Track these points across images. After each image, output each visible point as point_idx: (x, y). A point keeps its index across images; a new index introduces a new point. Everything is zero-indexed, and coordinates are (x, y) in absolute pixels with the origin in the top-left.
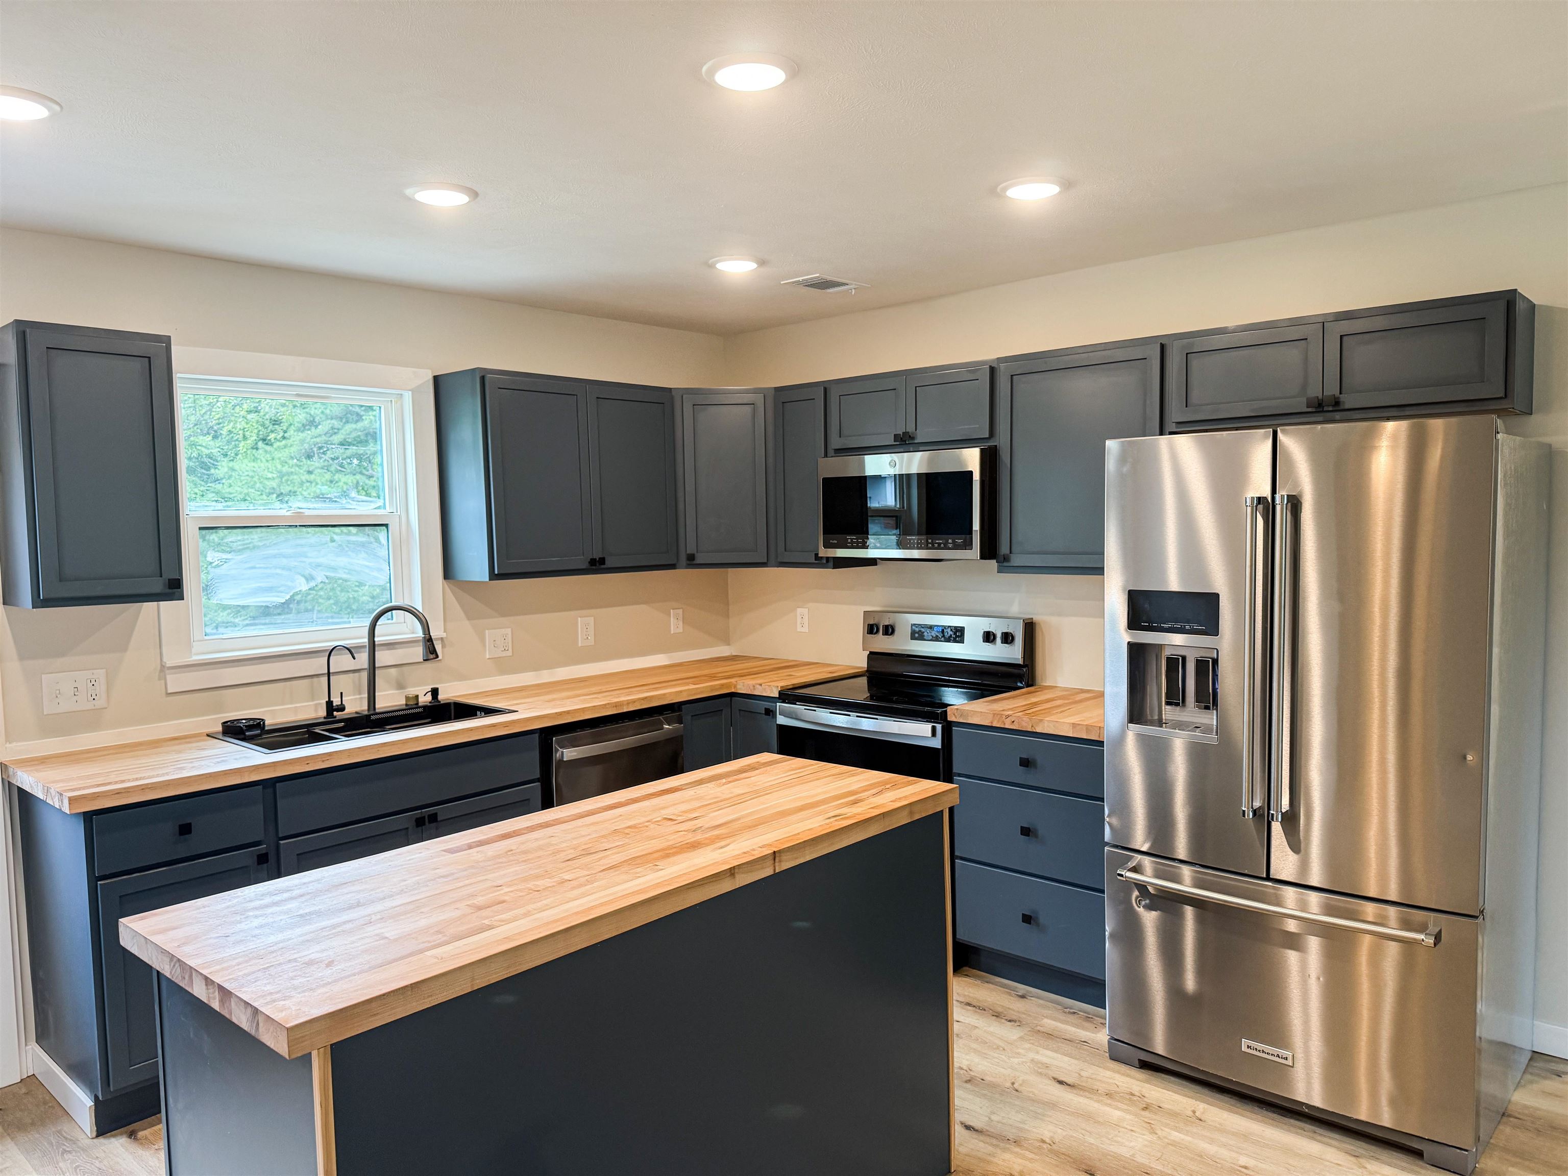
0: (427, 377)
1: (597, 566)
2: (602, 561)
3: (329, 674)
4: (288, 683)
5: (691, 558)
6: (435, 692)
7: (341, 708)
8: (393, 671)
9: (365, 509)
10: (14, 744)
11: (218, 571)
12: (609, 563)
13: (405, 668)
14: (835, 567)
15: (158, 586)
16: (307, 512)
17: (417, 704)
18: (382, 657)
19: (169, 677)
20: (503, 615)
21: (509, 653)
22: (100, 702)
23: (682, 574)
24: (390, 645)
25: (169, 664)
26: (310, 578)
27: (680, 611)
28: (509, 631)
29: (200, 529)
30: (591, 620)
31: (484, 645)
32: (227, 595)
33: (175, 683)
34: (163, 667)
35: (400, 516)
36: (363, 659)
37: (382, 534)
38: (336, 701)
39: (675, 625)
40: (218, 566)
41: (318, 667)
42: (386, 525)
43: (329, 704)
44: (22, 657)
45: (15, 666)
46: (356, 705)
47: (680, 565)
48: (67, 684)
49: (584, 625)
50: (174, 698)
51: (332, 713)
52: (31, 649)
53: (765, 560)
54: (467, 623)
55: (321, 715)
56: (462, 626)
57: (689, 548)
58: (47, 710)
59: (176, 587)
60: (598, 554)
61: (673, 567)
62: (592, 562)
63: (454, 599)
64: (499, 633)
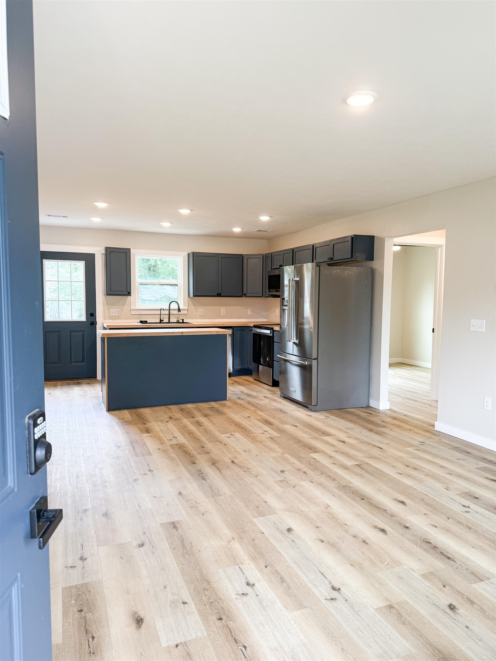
0: (186, 254)
1: (219, 295)
2: (220, 294)
3: (161, 314)
4: (154, 315)
5: (245, 294)
6: (183, 320)
8: (176, 315)
9: (173, 282)
10: (105, 320)
11: (142, 292)
12: (222, 295)
13: (181, 315)
14: (273, 297)
15: (126, 293)
16: (161, 282)
17: (179, 322)
18: (172, 312)
19: (132, 311)
20: (202, 306)
21: (203, 314)
22: (120, 315)
23: (243, 299)
24: (173, 310)
25: (131, 309)
26: (161, 295)
27: (251, 309)
28: (203, 309)
29: (140, 284)
30: (225, 309)
31: (197, 312)
32: (144, 297)
33: (133, 313)
34: (131, 310)
35: (180, 283)
36: (167, 312)
37: (176, 287)
38: (162, 320)
39: (249, 312)
41: (159, 312)
42: (177, 285)
43: (160, 319)
44: (107, 305)
45: (106, 307)
46: (166, 320)
47: (243, 296)
48: (114, 311)
49: (223, 310)
50: (133, 316)
51: (161, 321)
52: (108, 304)
53: (262, 296)
54: (193, 307)
55: (159, 321)
56: (192, 308)
57: (245, 292)
58: (111, 315)
59: (129, 294)
60: (220, 292)
61: (241, 297)
62: (218, 294)
63: (191, 302)
64: (201, 310)
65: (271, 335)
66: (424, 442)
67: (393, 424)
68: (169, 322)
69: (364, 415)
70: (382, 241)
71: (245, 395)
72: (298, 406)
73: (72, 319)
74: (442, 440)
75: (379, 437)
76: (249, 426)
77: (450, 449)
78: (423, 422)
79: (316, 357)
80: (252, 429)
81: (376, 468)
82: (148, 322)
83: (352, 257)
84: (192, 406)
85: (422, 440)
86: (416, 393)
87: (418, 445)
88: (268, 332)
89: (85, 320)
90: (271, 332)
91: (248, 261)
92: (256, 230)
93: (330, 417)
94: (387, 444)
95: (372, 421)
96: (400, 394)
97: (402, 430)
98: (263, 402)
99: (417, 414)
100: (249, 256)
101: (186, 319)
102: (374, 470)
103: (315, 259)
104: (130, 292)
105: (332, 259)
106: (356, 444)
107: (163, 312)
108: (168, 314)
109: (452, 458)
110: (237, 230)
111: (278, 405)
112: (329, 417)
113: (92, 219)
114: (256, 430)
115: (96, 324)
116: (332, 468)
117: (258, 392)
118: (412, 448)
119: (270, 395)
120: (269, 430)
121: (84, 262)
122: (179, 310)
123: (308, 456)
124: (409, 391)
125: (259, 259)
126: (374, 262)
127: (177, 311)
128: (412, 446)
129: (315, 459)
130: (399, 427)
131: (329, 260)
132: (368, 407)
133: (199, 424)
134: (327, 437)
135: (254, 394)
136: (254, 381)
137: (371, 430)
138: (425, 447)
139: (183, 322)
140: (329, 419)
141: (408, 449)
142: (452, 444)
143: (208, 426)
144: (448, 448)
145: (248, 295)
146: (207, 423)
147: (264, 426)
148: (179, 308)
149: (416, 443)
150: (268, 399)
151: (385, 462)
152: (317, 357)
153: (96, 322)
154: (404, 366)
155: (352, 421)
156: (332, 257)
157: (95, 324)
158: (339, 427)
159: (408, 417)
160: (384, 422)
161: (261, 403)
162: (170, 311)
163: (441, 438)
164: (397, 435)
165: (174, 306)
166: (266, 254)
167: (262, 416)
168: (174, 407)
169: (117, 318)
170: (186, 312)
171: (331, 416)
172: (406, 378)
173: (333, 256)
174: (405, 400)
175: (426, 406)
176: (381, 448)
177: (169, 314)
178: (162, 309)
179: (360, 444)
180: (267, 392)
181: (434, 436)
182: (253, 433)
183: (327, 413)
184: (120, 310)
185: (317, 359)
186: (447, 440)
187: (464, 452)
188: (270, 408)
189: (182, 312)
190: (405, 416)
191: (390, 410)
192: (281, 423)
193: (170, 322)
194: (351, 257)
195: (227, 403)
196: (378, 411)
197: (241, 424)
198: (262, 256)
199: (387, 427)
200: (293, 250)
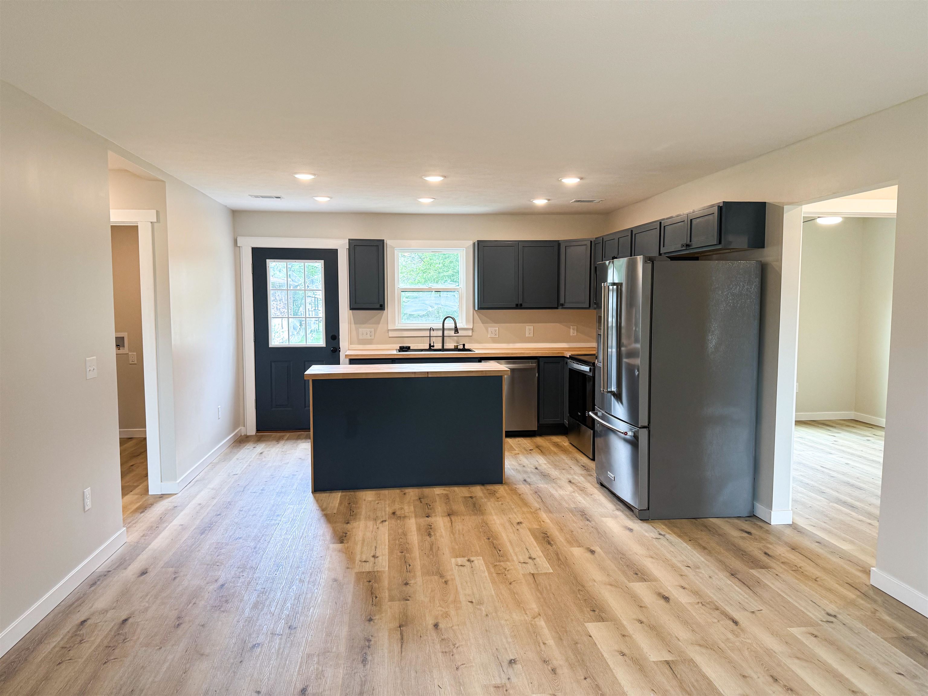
0: (471, 243)
1: (519, 307)
2: (521, 305)
3: (430, 336)
5: (562, 305)
6: (464, 345)
7: (433, 346)
10: (353, 346)
11: (406, 304)
12: (524, 306)
13: (459, 337)
15: (378, 306)
17: (457, 348)
18: (446, 333)
19: (389, 332)
20: (495, 323)
21: (497, 336)
22: (372, 337)
23: (560, 311)
24: (448, 329)
25: (389, 328)
26: (432, 308)
28: (497, 329)
29: (403, 291)
30: (532, 328)
31: (488, 332)
32: (408, 311)
33: (391, 334)
34: (388, 330)
35: (462, 289)
36: (440, 333)
37: (456, 294)
38: (432, 344)
39: (572, 332)
40: (406, 302)
41: (427, 333)
42: (459, 291)
43: (430, 344)
44: (355, 323)
45: (353, 326)
46: (438, 346)
47: (559, 308)
48: (365, 331)
49: (529, 329)
50: (390, 338)
51: (431, 348)
52: (357, 322)
53: (588, 306)
54: (482, 324)
55: (428, 347)
56: (480, 325)
57: (562, 301)
58: (361, 337)
59: (382, 307)
60: (520, 302)
61: (557, 308)
62: (517, 305)
63: (477, 316)
64: (494, 329)
65: (591, 374)
66: (835, 616)
67: (786, 560)
68: (443, 350)
69: (734, 533)
70: (779, 210)
71: (538, 476)
72: (618, 507)
73: (307, 344)
74: (878, 614)
75: (742, 592)
76: (508, 544)
77: (889, 642)
78: (851, 560)
79: (646, 424)
80: (511, 551)
81: (705, 677)
82: (411, 348)
83: (720, 243)
84: (442, 491)
85: (832, 608)
86: (860, 489)
87: (820, 622)
88: (586, 368)
89: (324, 345)
90: (590, 369)
91: (568, 250)
92: (573, 201)
93: (668, 536)
94: (753, 612)
95: (745, 552)
96: (827, 490)
97: (798, 579)
98: (562, 492)
99: (844, 540)
100: (570, 243)
101: (470, 343)
102: (697, 681)
103: (664, 247)
104: (382, 305)
105: (687, 245)
106: (690, 608)
107: (433, 333)
108: (440, 336)
109: (885, 669)
110: (540, 202)
111: (583, 501)
112: (664, 535)
113: (317, 199)
114: (516, 555)
115: (340, 351)
116: (612, 666)
117: (564, 471)
118: (803, 629)
119: (582, 478)
120: (540, 557)
121: (323, 261)
122: (456, 330)
123: (579, 629)
124: (848, 484)
125: (584, 247)
126: (765, 249)
127: (454, 332)
128: (806, 622)
129: (590, 636)
130: (796, 570)
131: (684, 248)
132: (752, 516)
133: (429, 531)
134: (640, 583)
135: (554, 473)
136: (568, 447)
137: (733, 574)
138: (834, 629)
139: (464, 350)
140: (663, 541)
141: (796, 631)
142: (900, 626)
143: (441, 536)
144: (885, 639)
145: (567, 305)
146: (443, 532)
147: (535, 547)
148: (456, 327)
149: (816, 615)
150: (574, 487)
151: (730, 661)
152: (648, 425)
153: (340, 348)
154: (858, 426)
155: (704, 548)
156: (688, 242)
157: (338, 351)
158: (674, 561)
159: (825, 546)
160: (768, 555)
161: (557, 493)
162: (445, 332)
163: (878, 608)
164: (784, 592)
165: (449, 324)
166: (596, 238)
167: (542, 523)
168: (413, 491)
169: (370, 342)
170: (470, 333)
171: (669, 533)
172: (852, 454)
173: (690, 241)
174: (831, 504)
175: (869, 521)
176: (736, 623)
177: (443, 336)
178: (432, 328)
179: (697, 606)
180: (578, 470)
181: (862, 599)
182: (508, 560)
183: (666, 525)
184: (373, 330)
185: (649, 427)
186: (889, 615)
187: (922, 653)
188: (567, 506)
189: (461, 333)
190: (817, 544)
191: (793, 526)
192: (569, 542)
193: (445, 347)
194: (718, 243)
195: (500, 489)
196: (767, 528)
197: (496, 538)
198: (590, 242)
199: (771, 568)
200: (632, 231)
